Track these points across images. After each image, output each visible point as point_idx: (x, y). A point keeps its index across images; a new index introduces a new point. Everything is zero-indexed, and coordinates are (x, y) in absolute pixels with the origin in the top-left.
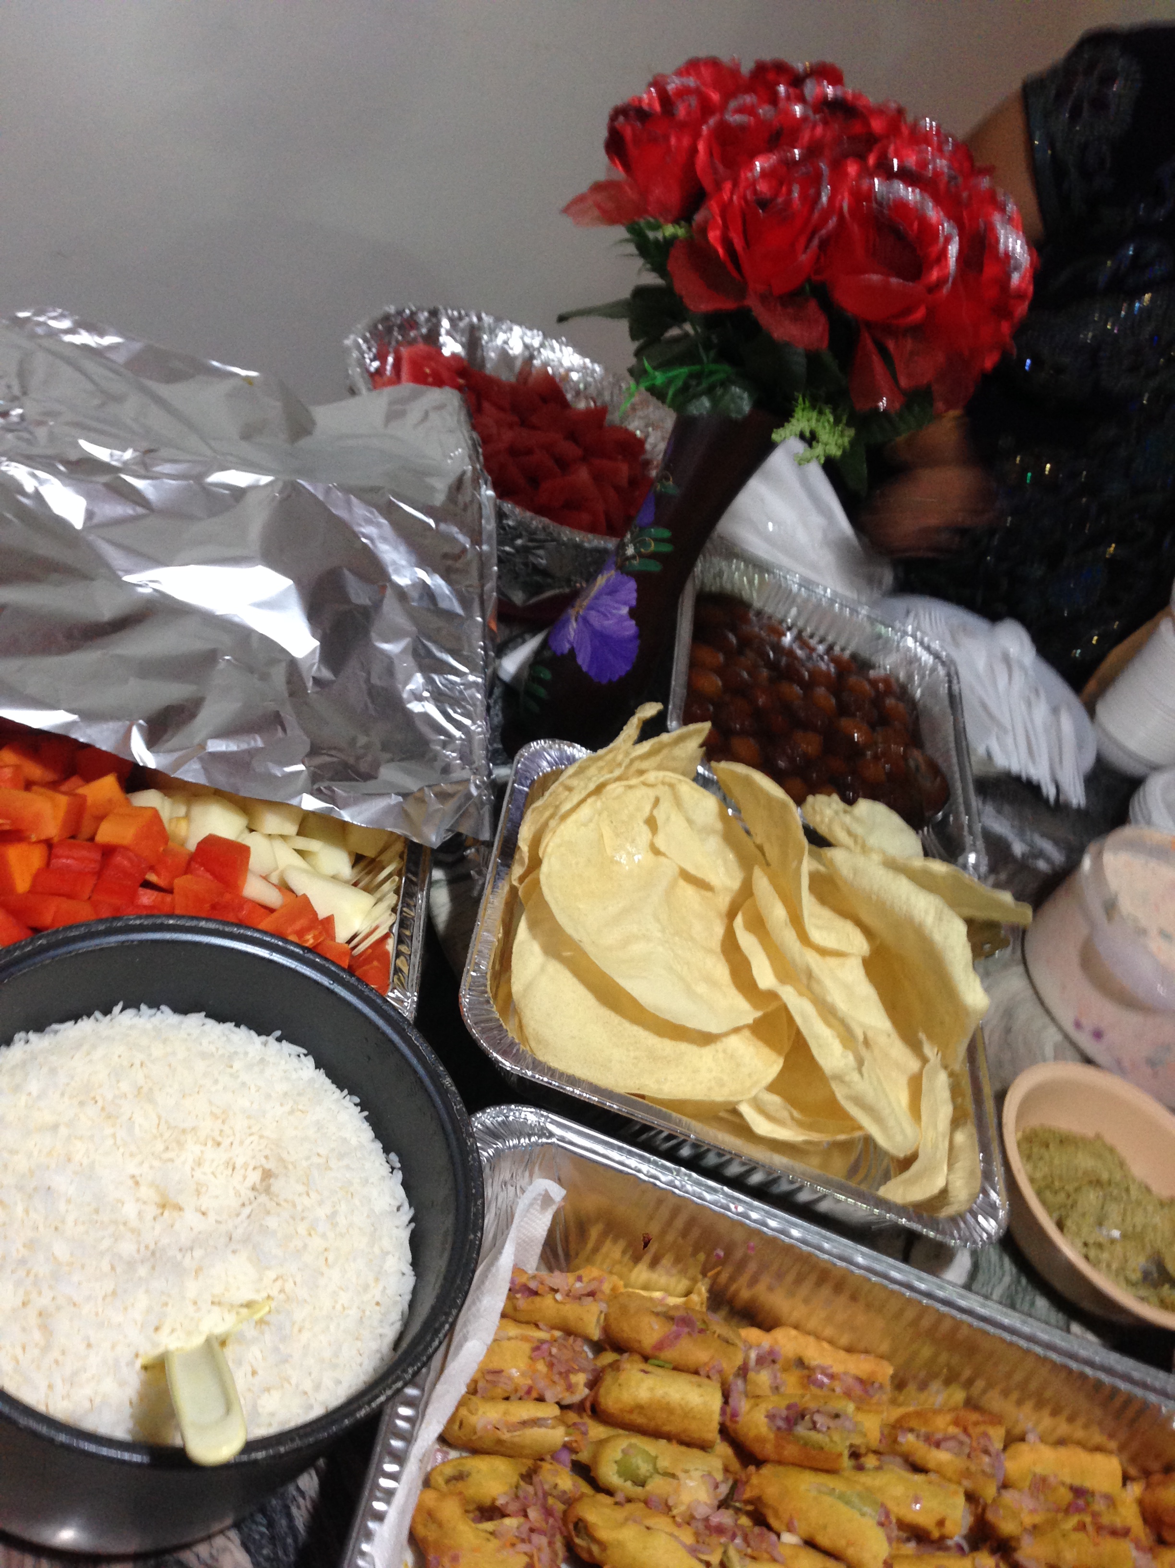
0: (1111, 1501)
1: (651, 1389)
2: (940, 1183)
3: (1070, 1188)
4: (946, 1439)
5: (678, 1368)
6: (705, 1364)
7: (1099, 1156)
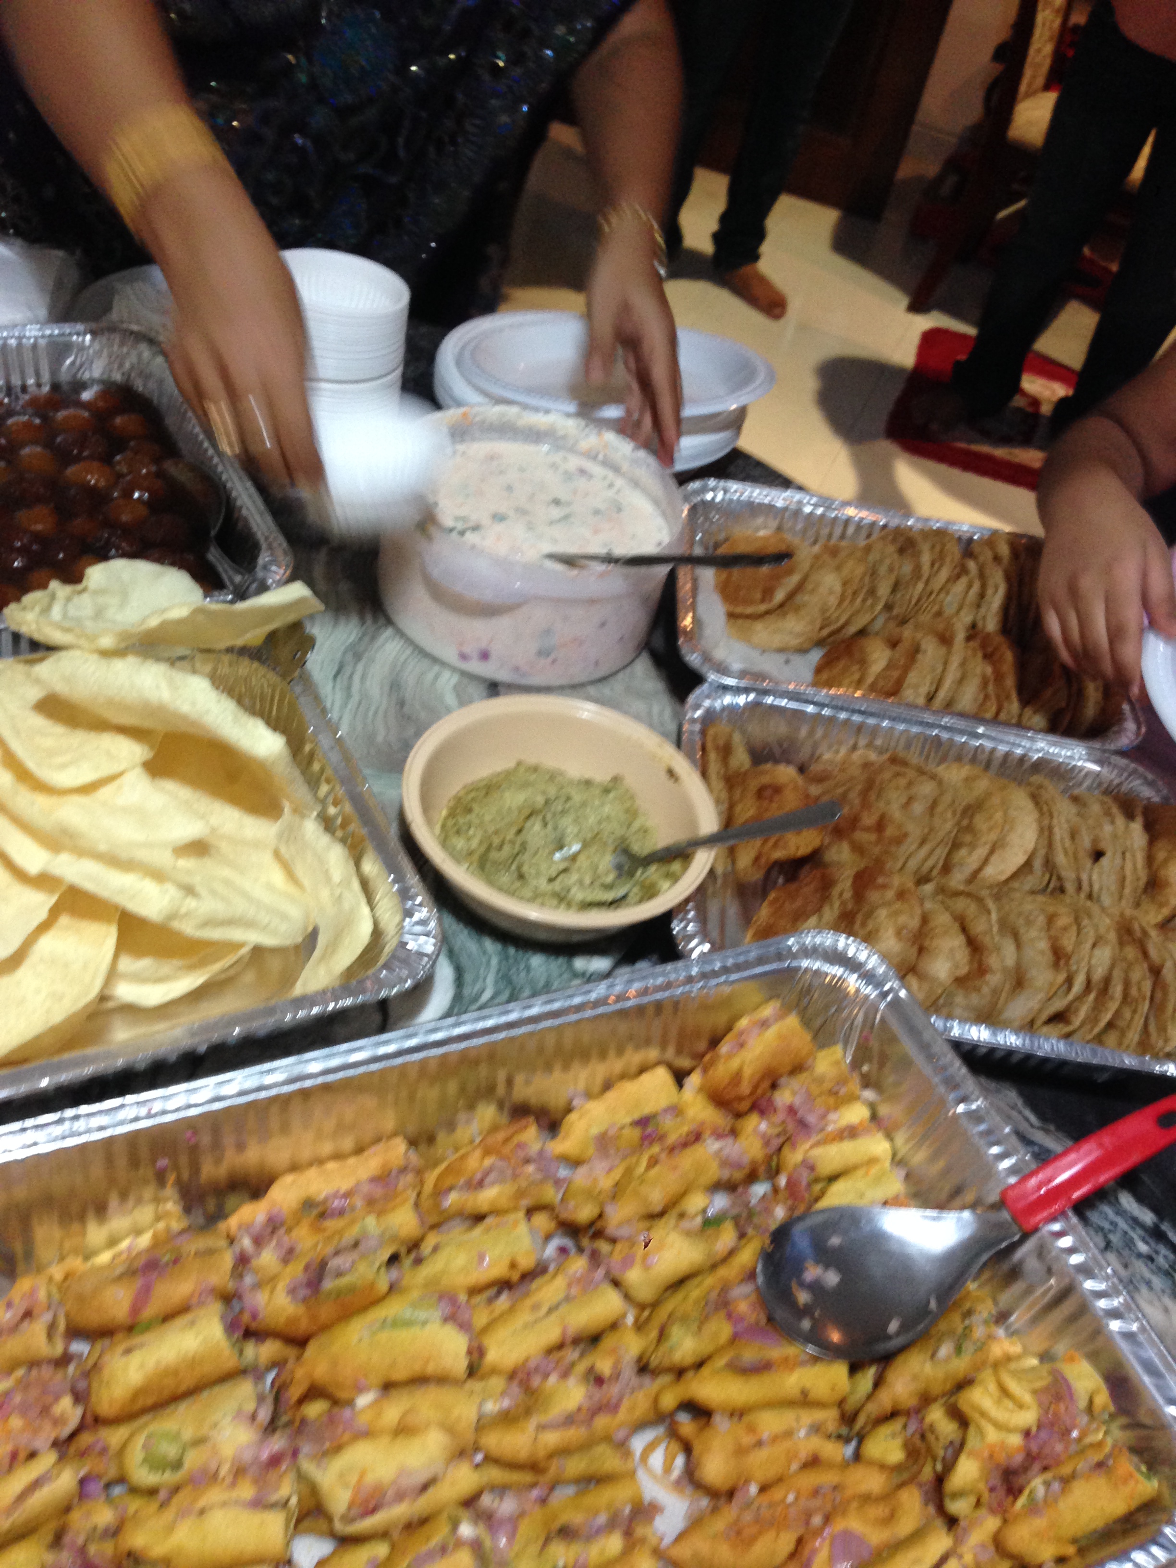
0: (676, 1110)
1: (142, 1366)
2: (365, 930)
3: (510, 835)
4: (487, 1174)
5: (168, 1317)
6: (192, 1295)
7: (525, 785)
